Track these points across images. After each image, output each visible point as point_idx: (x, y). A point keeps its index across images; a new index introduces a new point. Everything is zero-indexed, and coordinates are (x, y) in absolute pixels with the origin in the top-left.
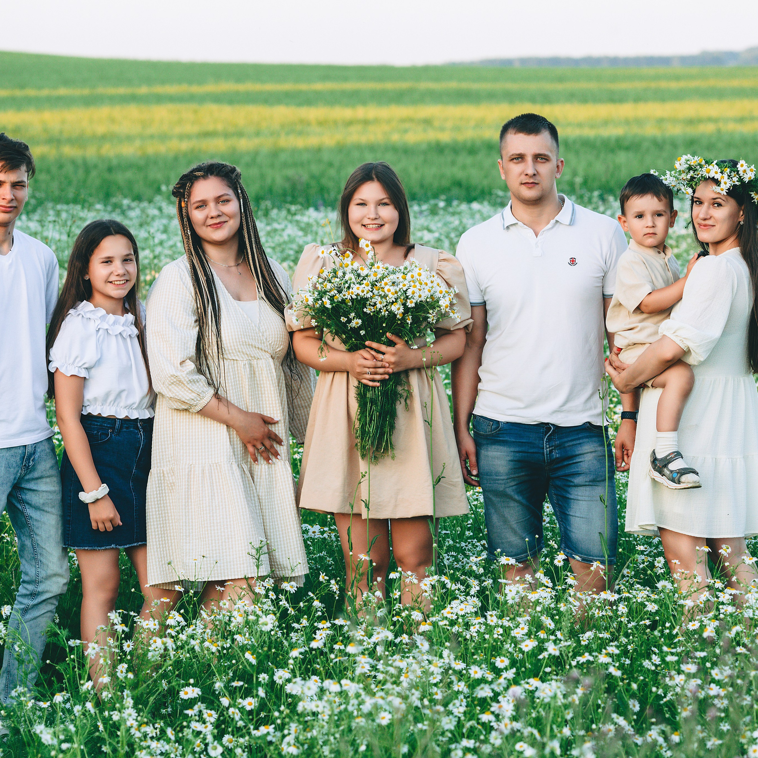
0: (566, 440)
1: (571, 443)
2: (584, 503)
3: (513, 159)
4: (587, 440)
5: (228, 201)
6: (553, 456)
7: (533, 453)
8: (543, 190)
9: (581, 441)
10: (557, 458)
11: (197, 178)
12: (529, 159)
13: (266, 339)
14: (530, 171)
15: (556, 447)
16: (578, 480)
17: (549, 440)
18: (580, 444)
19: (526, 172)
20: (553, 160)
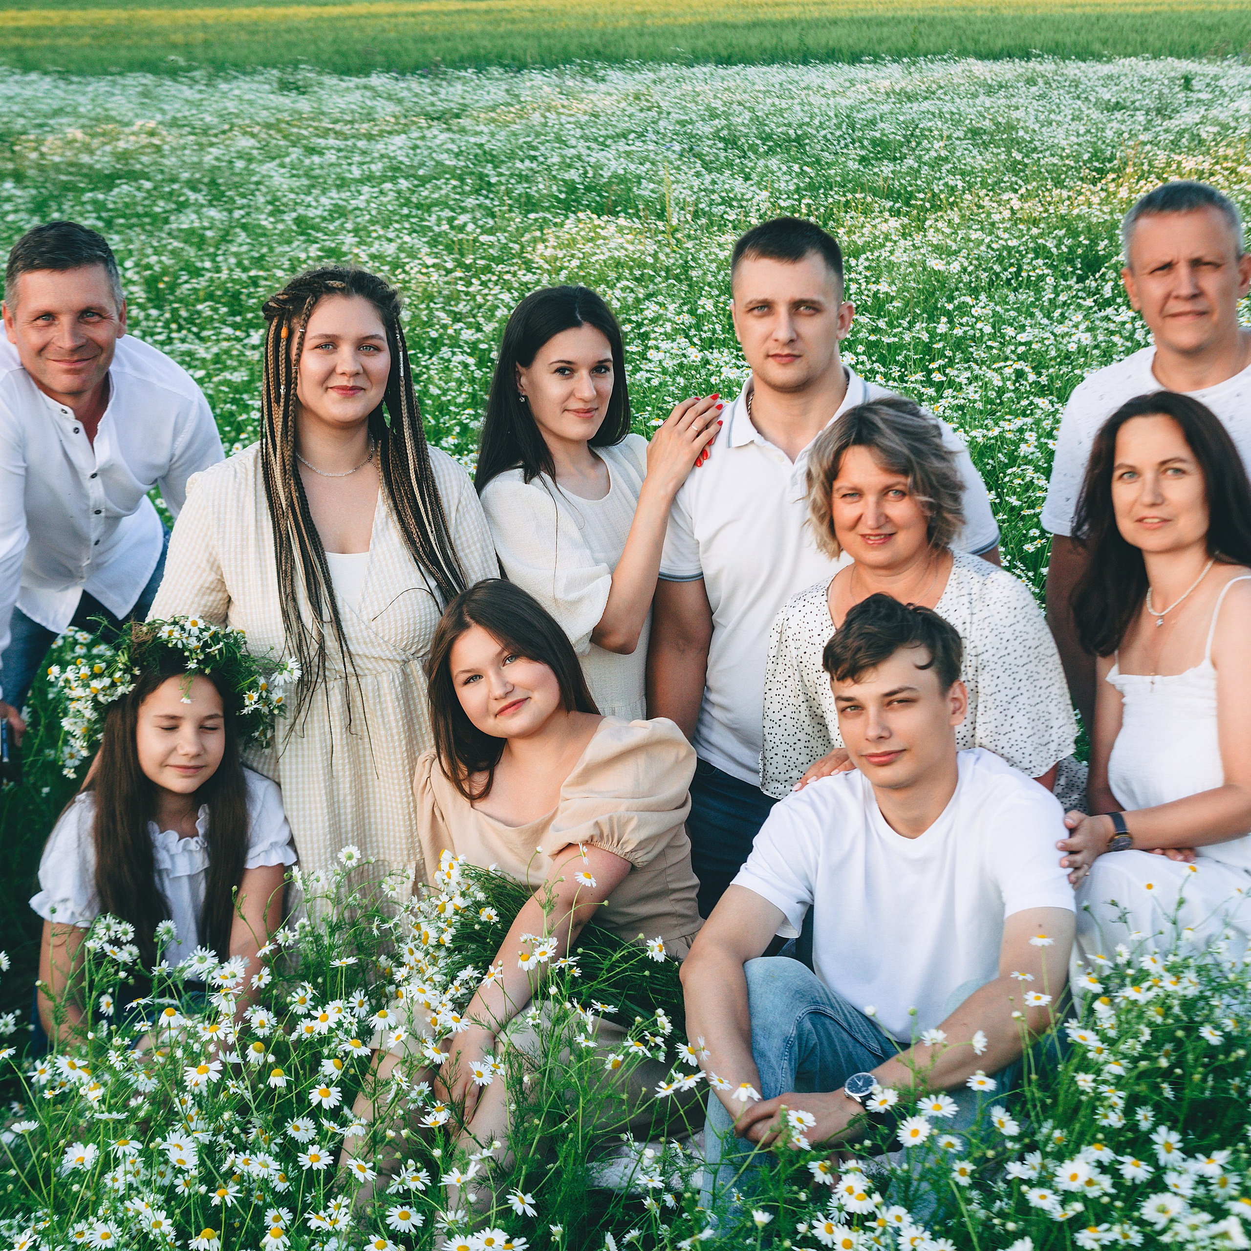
3: (753, 309)
5: (378, 349)
8: (810, 368)
11: (331, 290)
12: (782, 310)
13: (376, 634)
14: (784, 334)
19: (774, 336)
20: (831, 309)
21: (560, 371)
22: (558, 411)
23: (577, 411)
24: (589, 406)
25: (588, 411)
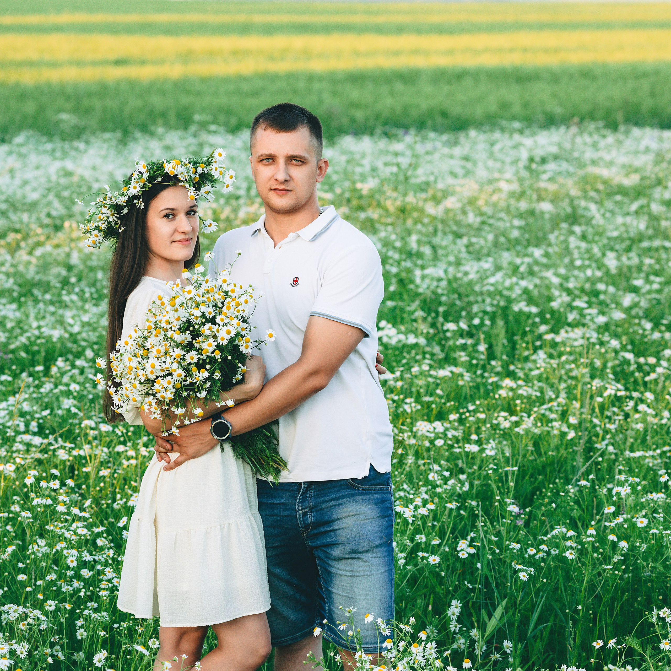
0: (322, 499)
1: (328, 504)
2: (346, 578)
3: (263, 160)
4: (348, 499)
6: (307, 519)
7: (286, 516)
8: (297, 198)
9: (341, 501)
10: (312, 523)
12: (281, 161)
14: (281, 176)
15: (311, 508)
16: (336, 552)
17: (303, 500)
18: (339, 505)
19: (276, 177)
20: (313, 162)
21: (167, 216)
22: (168, 243)
23: (179, 241)
24: (187, 237)
25: (187, 240)
